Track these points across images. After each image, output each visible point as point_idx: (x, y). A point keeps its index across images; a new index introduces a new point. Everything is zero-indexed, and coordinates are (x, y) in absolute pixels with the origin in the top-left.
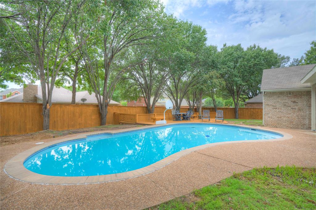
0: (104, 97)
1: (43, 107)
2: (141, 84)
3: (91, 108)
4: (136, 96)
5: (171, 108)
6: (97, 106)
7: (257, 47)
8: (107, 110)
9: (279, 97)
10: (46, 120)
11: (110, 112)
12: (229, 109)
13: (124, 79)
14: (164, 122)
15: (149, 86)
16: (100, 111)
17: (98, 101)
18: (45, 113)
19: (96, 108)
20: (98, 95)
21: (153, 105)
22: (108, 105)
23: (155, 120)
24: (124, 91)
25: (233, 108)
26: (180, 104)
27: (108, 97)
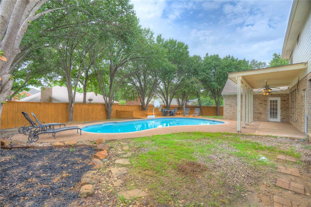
0: (109, 98)
1: (69, 106)
2: (137, 87)
3: (100, 106)
4: (134, 97)
5: (158, 107)
6: (104, 105)
7: (231, 57)
8: (112, 108)
9: (233, 98)
10: (71, 114)
11: (114, 109)
12: (212, 108)
13: (124, 83)
14: (154, 117)
15: (143, 89)
16: (106, 108)
17: (105, 101)
18: (71, 110)
19: (104, 107)
20: (105, 97)
21: (147, 104)
22: (112, 104)
23: (147, 115)
24: (123, 93)
25: (215, 107)
26: (170, 103)
27: (112, 99)
